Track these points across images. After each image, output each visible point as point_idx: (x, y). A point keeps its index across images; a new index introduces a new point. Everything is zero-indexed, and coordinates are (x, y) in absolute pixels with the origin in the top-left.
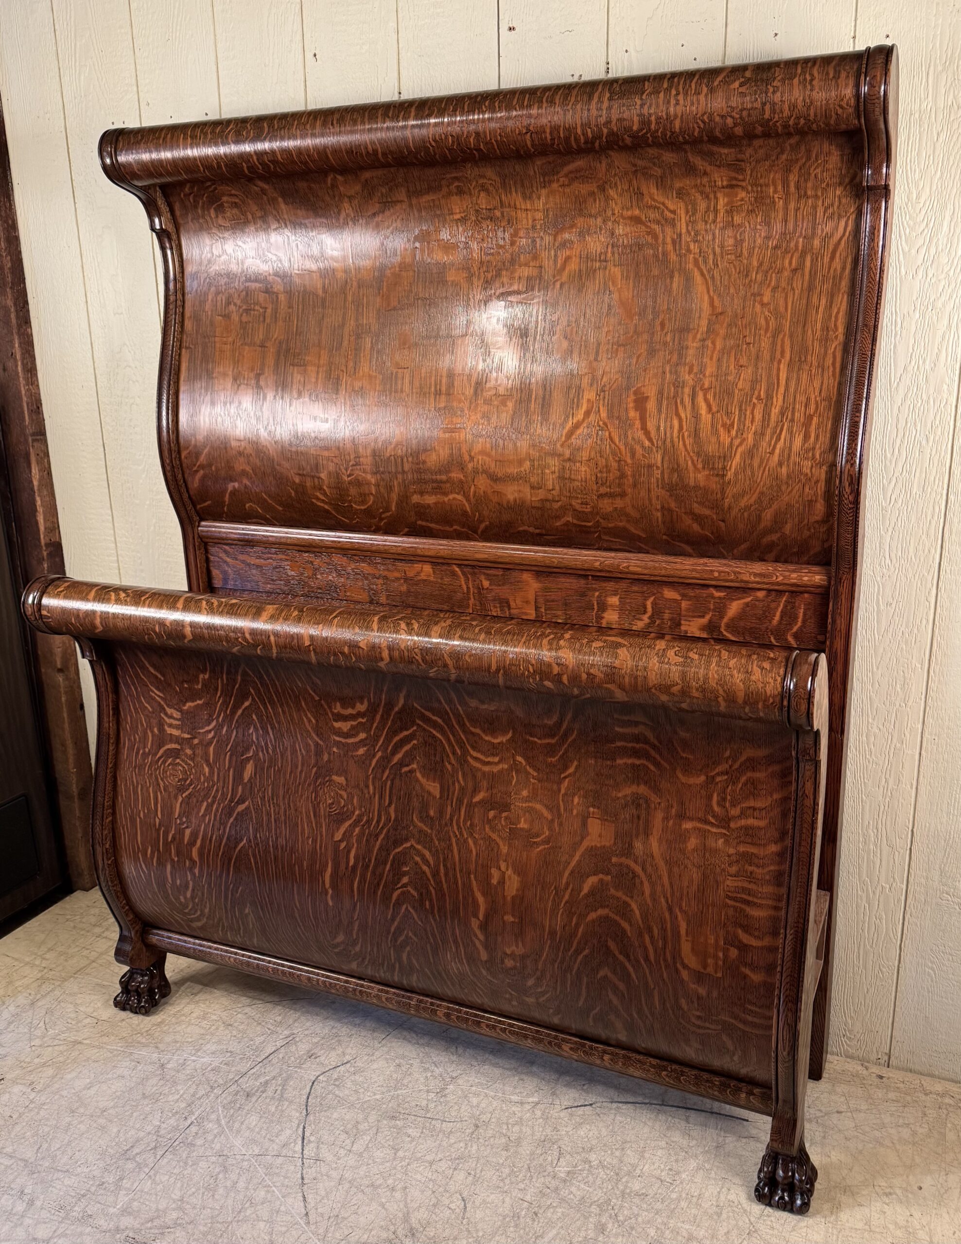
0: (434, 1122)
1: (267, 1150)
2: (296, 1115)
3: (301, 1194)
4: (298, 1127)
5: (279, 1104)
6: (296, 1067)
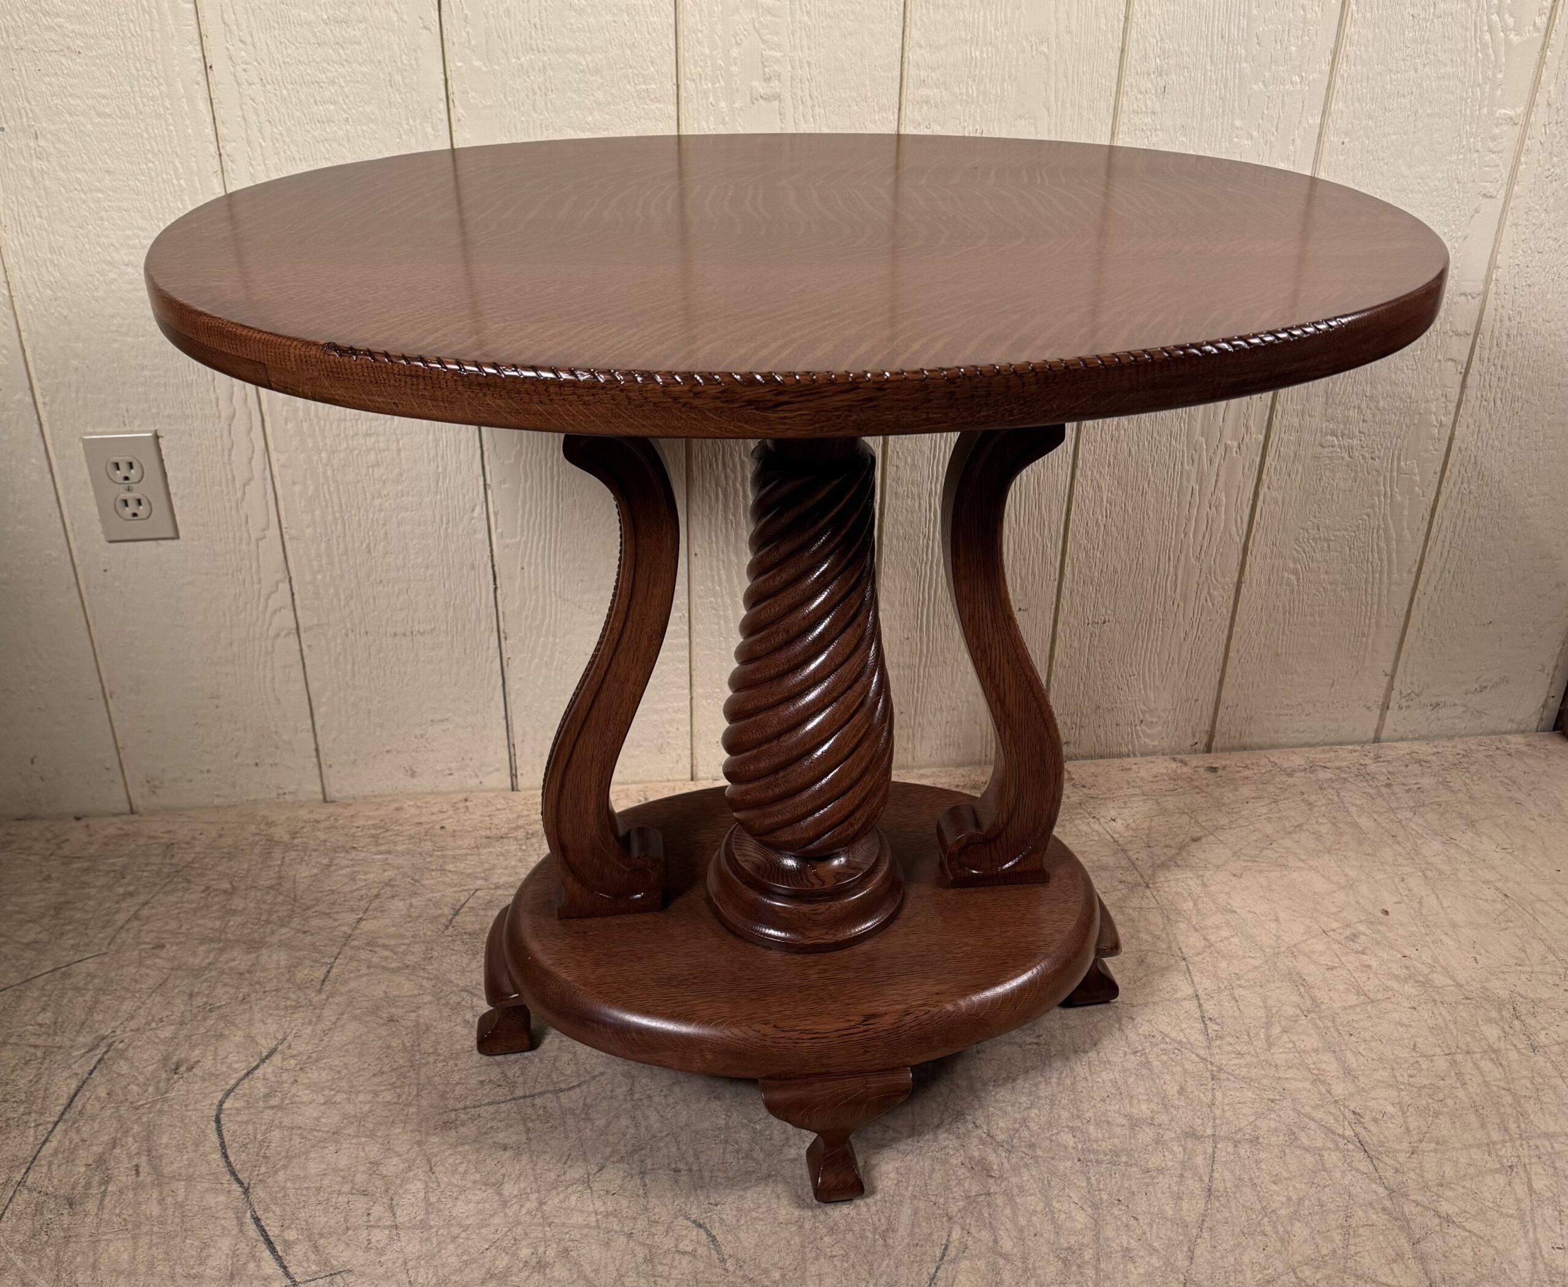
0: (538, 1101)
4: (241, 1225)
5: (161, 1193)
6: (155, 1102)
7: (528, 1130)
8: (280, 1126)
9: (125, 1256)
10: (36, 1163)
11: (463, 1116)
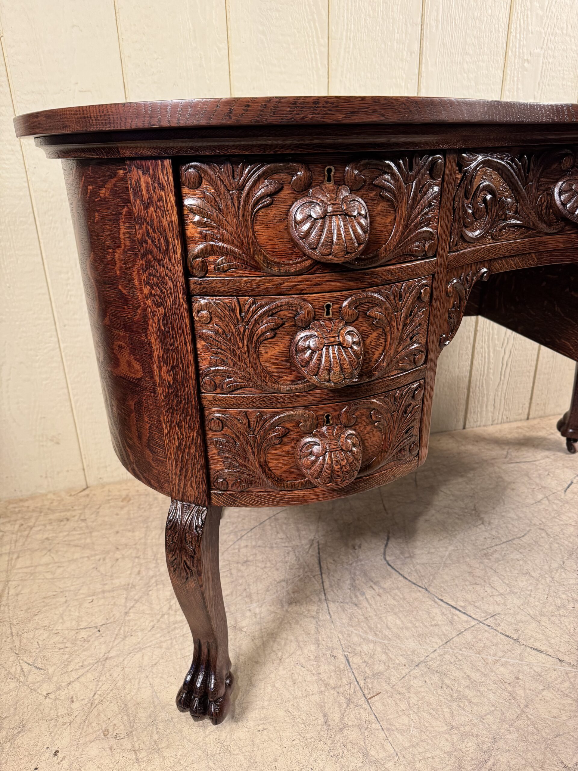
0: (514, 542)
1: (444, 635)
2: (419, 594)
3: (529, 649)
4: (436, 602)
5: (391, 595)
6: (357, 562)
7: (521, 553)
8: (418, 564)
9: (398, 622)
10: (326, 591)
11: (491, 551)
